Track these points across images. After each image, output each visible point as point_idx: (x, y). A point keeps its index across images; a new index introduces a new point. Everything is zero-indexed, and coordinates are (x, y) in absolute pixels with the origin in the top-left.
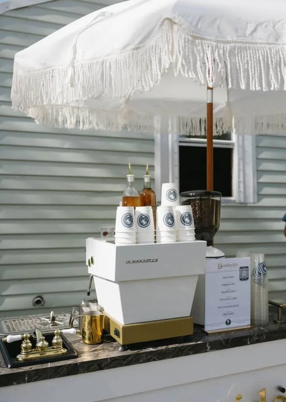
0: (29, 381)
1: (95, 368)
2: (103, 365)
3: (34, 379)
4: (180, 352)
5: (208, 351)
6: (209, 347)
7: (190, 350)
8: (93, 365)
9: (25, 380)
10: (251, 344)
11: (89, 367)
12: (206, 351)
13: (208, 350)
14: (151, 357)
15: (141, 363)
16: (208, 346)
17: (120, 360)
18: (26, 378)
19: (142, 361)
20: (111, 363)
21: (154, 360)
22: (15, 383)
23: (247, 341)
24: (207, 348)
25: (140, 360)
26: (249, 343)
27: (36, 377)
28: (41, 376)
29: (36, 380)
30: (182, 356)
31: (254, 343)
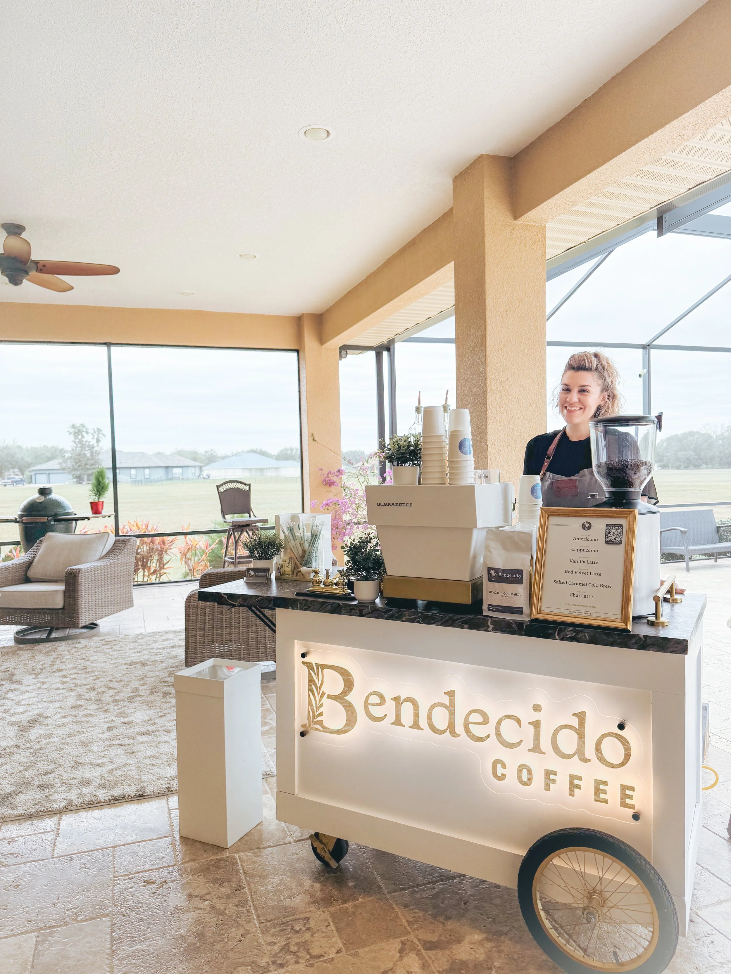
0: (301, 609)
1: (356, 613)
2: (364, 613)
3: (304, 608)
4: (450, 622)
5: (490, 631)
6: (491, 627)
7: (465, 622)
8: (354, 609)
9: (298, 607)
10: (562, 639)
11: (351, 610)
12: (486, 630)
13: (490, 629)
14: (416, 618)
15: (403, 621)
16: (489, 623)
17: (380, 611)
18: (299, 606)
19: (404, 619)
20: (372, 612)
21: (419, 622)
22: (290, 608)
23: (555, 634)
24: (488, 627)
25: (402, 618)
26: (557, 637)
27: (306, 607)
28: (310, 607)
29: (305, 610)
30: (454, 627)
31: (566, 640)
